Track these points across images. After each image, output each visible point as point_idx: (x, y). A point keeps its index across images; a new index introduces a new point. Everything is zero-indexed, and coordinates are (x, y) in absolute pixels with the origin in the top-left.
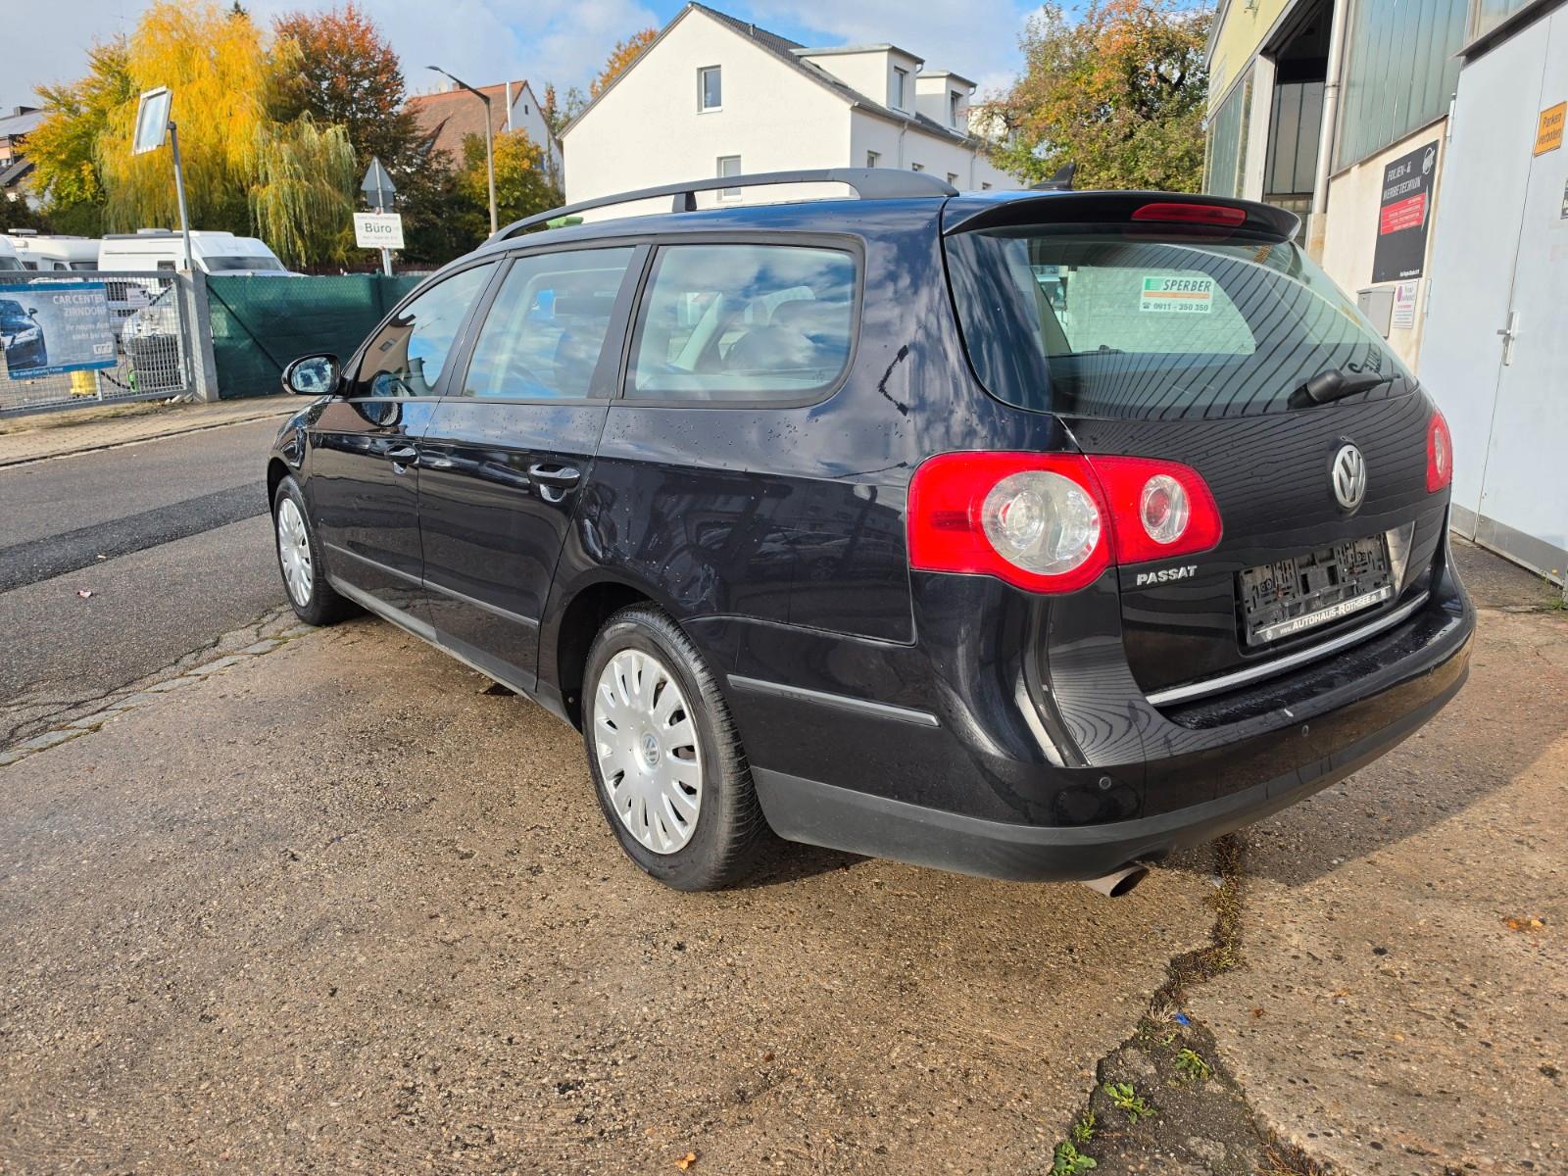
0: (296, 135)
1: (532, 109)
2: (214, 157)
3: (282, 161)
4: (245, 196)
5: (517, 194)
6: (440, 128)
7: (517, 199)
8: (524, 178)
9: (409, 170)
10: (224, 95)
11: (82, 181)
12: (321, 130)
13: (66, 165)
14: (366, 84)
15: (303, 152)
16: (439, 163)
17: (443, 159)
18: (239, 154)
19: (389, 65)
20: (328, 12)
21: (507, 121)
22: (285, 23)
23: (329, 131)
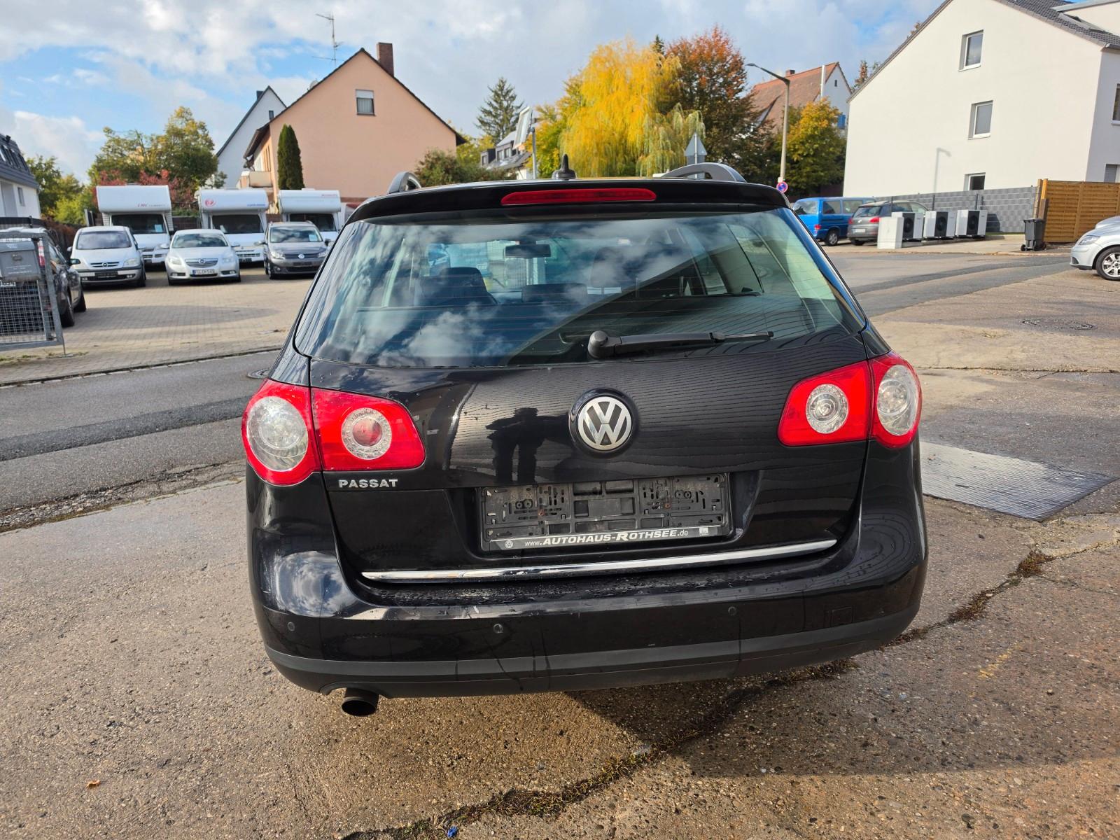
0: (670, 121)
1: (841, 83)
2: (620, 140)
3: (659, 139)
4: (635, 163)
5: (817, 146)
6: (772, 104)
7: (816, 150)
8: (822, 134)
9: (744, 137)
10: (629, 99)
11: (552, 160)
12: (685, 115)
13: (546, 151)
14: (721, 80)
15: (672, 131)
16: (764, 129)
17: (767, 126)
18: (634, 137)
19: (738, 65)
20: (701, 34)
21: (819, 93)
22: (673, 46)
23: (690, 115)
